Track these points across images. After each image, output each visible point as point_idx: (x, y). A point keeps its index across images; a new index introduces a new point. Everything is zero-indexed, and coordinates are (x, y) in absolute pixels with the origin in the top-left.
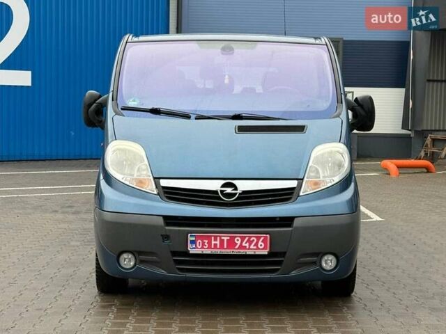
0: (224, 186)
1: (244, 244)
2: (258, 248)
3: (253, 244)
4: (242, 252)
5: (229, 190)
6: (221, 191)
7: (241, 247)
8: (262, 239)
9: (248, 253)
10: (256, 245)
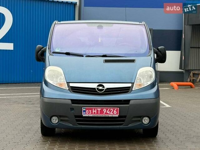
0: (98, 86)
2: (114, 114)
3: (112, 112)
4: (107, 115)
5: (101, 88)
6: (97, 88)
7: (106, 113)
8: (116, 109)
9: (109, 116)
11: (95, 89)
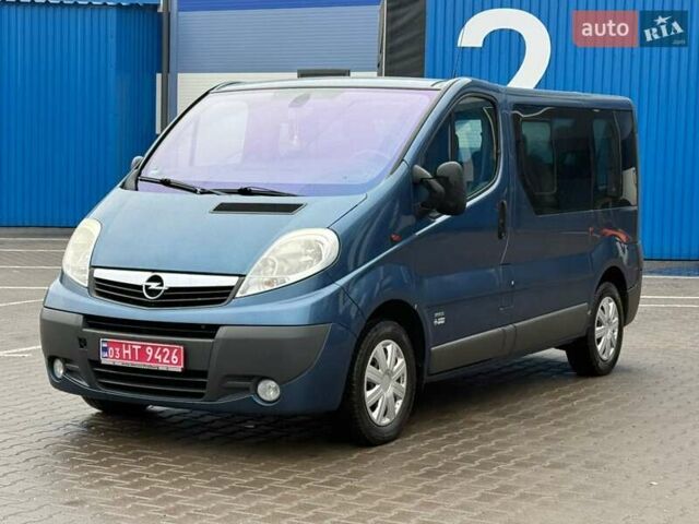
0: (151, 280)
1: (156, 357)
2: (171, 363)
3: (166, 356)
4: (154, 366)
5: (154, 286)
6: (147, 287)
7: (153, 360)
8: (175, 351)
9: (161, 368)
10: (169, 358)
11: (140, 287)
